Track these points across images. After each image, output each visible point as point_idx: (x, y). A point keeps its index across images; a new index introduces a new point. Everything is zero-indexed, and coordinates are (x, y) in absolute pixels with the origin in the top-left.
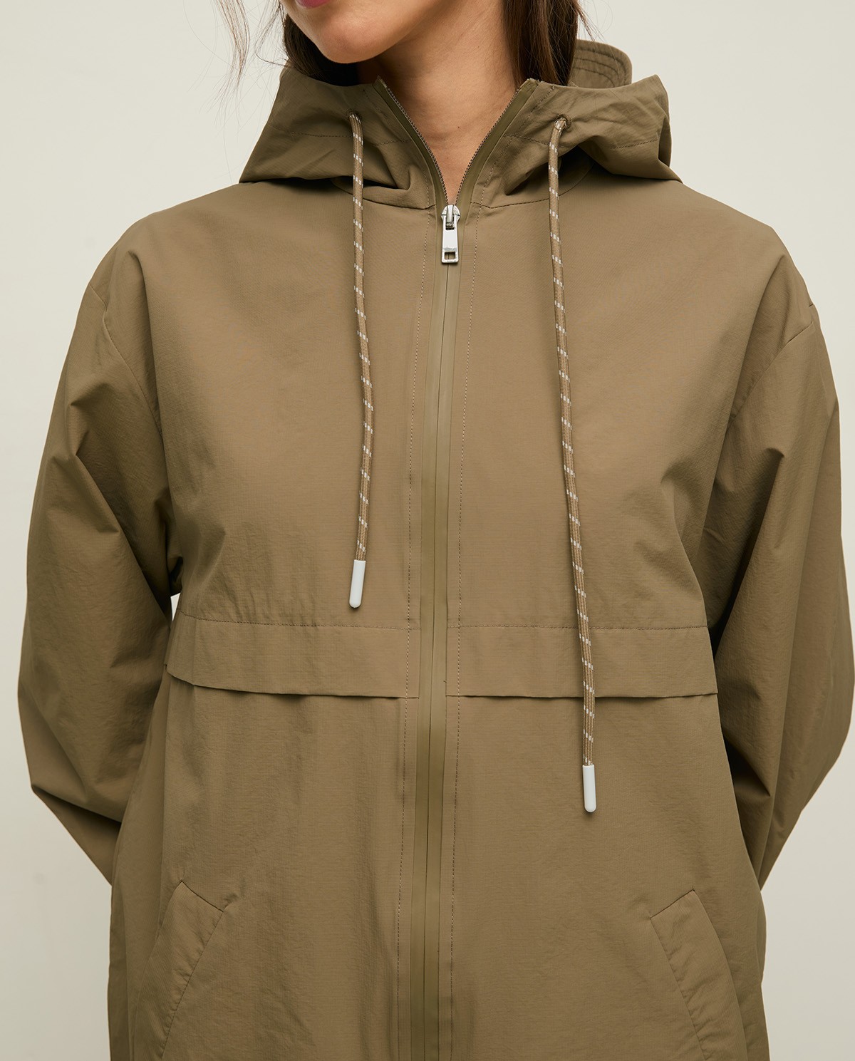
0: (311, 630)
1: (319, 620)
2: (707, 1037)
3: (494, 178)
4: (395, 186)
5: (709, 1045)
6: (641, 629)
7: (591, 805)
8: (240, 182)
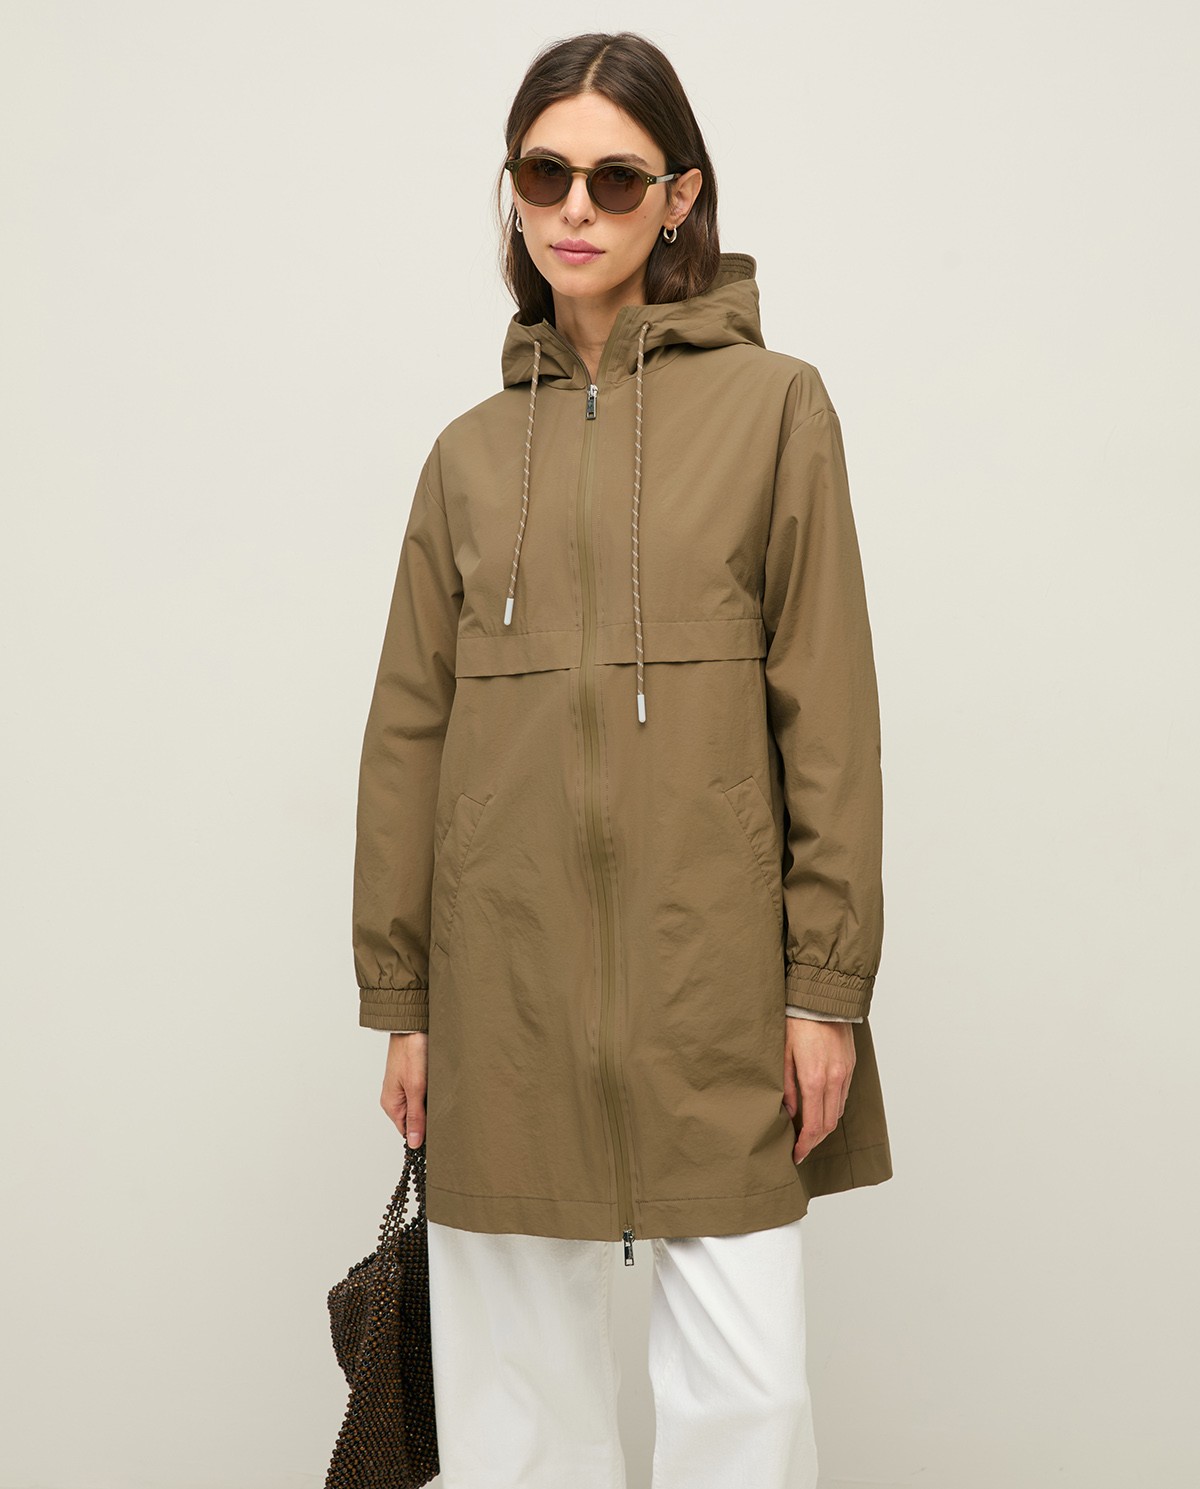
0: (525, 636)
1: (530, 630)
2: (763, 863)
3: (618, 367)
4: (569, 378)
5: (764, 868)
6: (707, 620)
7: (642, 718)
8: (505, 388)
